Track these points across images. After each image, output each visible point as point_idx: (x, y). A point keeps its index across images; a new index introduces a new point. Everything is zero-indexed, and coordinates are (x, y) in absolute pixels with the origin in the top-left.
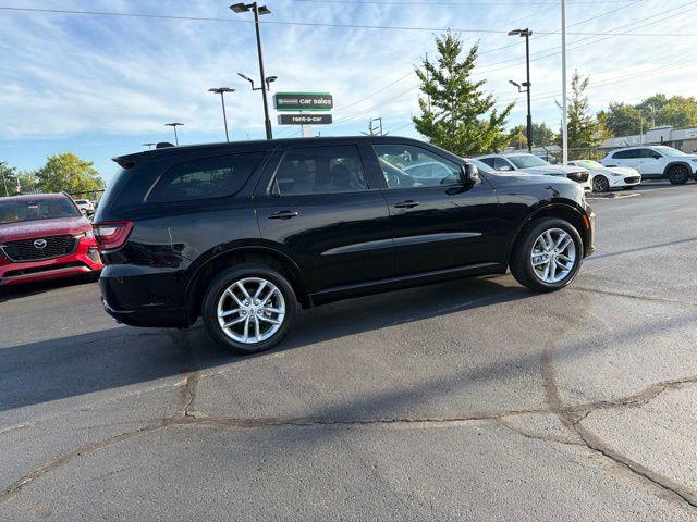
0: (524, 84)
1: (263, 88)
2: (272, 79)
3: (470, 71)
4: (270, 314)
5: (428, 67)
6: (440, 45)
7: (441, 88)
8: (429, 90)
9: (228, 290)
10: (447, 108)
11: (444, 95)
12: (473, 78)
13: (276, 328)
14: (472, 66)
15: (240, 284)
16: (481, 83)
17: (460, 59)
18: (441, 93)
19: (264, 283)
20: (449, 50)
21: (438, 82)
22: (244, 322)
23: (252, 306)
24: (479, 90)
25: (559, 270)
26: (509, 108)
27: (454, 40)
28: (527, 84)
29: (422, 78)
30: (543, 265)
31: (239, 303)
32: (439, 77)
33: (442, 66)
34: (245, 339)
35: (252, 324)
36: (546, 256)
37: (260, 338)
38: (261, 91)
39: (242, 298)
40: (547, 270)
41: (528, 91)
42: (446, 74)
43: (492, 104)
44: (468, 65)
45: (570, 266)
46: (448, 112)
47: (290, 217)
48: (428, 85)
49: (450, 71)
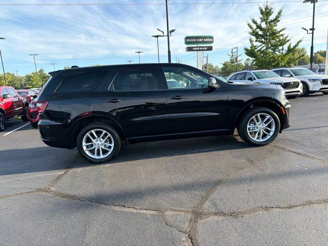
0: (310, 29)
1: (168, 36)
2: (173, 31)
3: (277, 23)
4: (108, 146)
5: (254, 22)
6: (261, 10)
7: (260, 33)
8: (254, 34)
9: (87, 134)
10: (264, 43)
11: (262, 36)
12: (278, 27)
13: (110, 152)
14: (279, 21)
15: (93, 132)
16: (283, 30)
17: (272, 17)
18: (260, 35)
19: (104, 132)
20: (266, 13)
21: (259, 30)
22: (95, 148)
23: (99, 142)
24: (281, 33)
25: (264, 136)
26: (298, 43)
27: (270, 7)
28: (313, 29)
29: (251, 27)
30: (255, 132)
31: (93, 140)
32: (259, 27)
33: (262, 21)
34: (95, 157)
35: (98, 150)
36: (257, 127)
37: (102, 156)
38: (167, 37)
39: (94, 138)
40: (257, 134)
41: (313, 33)
42: (264, 25)
43: (288, 41)
44: (276, 20)
45: (272, 133)
46: (264, 45)
47: (116, 102)
48: (253, 32)
49: (266, 24)
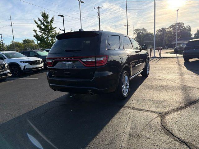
0: (63, 30)
3: (52, 24)
5: (39, 20)
7: (43, 27)
8: (39, 27)
14: (52, 23)
16: (55, 28)
17: (49, 20)
18: (43, 29)
20: (45, 16)
21: (42, 25)
24: (55, 30)
27: (47, 14)
29: (36, 23)
33: (44, 21)
42: (45, 23)
44: (51, 21)
46: (45, 35)
